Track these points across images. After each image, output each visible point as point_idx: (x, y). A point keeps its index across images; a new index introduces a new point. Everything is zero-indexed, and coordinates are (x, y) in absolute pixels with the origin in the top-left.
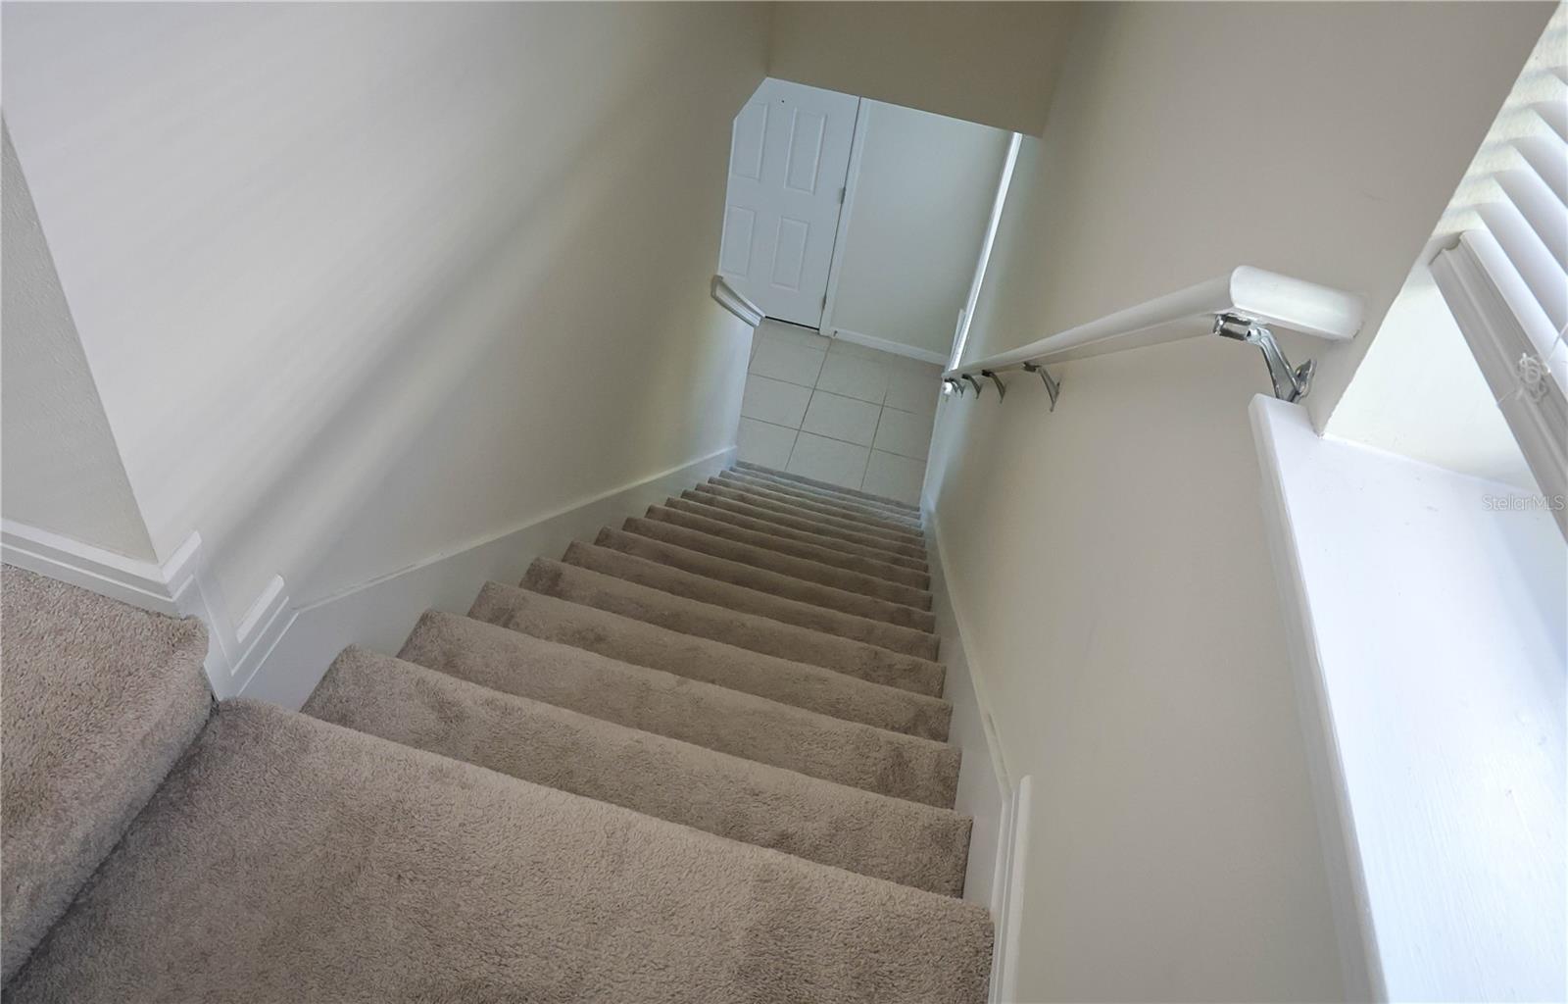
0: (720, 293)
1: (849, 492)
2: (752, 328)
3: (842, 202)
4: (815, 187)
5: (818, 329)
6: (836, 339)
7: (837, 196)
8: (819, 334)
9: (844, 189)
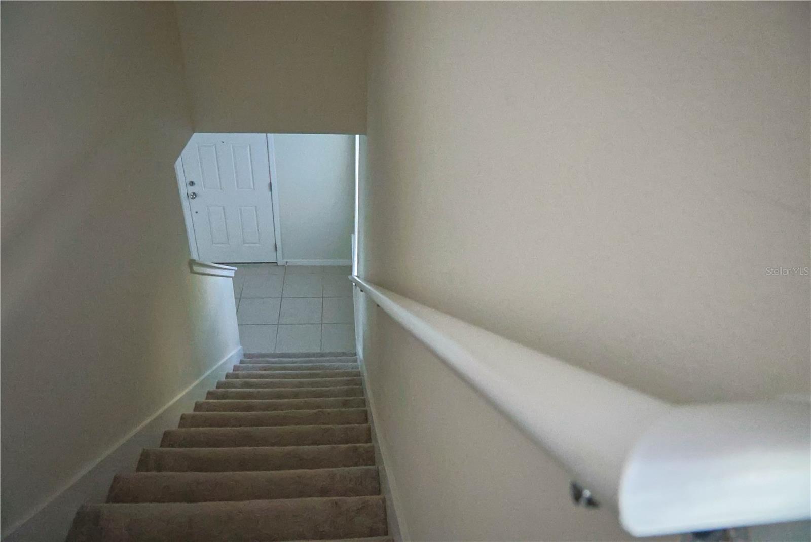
0: (196, 269)
1: (313, 355)
2: (231, 279)
3: (271, 190)
4: (254, 186)
5: (276, 263)
6: (288, 266)
7: (267, 188)
8: (278, 265)
9: (271, 183)
